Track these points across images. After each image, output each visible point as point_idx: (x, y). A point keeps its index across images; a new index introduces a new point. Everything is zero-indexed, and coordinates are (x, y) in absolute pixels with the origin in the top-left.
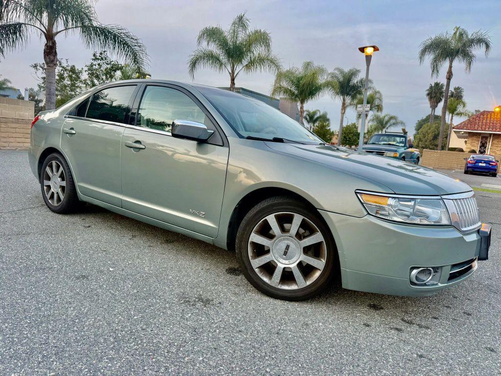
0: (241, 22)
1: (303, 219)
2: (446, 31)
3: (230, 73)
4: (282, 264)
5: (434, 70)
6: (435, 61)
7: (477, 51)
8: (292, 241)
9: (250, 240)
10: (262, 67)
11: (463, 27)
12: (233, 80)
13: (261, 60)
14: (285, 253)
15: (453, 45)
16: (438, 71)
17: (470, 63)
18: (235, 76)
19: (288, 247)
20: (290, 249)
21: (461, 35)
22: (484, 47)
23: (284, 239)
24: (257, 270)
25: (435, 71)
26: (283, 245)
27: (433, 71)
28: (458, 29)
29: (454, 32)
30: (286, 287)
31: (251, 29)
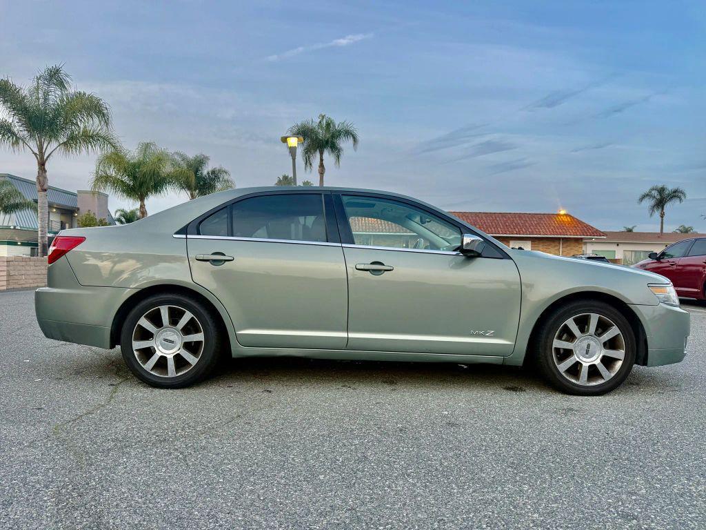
0: (54, 76)
1: (599, 318)
2: (312, 118)
3: (35, 154)
4: (586, 363)
5: (307, 162)
6: (306, 153)
7: (345, 144)
8: (592, 340)
9: (554, 346)
10: (90, 146)
11: (329, 115)
12: (42, 164)
13: (89, 138)
14: (587, 353)
15: (321, 134)
16: (311, 164)
17: (338, 157)
18: (45, 158)
19: (589, 346)
20: (591, 347)
21: (328, 125)
22: (351, 140)
23: (584, 339)
24: (564, 374)
25: (308, 164)
26: (585, 344)
27: (306, 164)
28: (323, 117)
29: (319, 120)
30: (594, 384)
31: (73, 88)
